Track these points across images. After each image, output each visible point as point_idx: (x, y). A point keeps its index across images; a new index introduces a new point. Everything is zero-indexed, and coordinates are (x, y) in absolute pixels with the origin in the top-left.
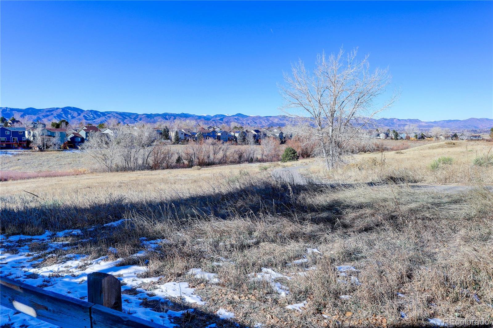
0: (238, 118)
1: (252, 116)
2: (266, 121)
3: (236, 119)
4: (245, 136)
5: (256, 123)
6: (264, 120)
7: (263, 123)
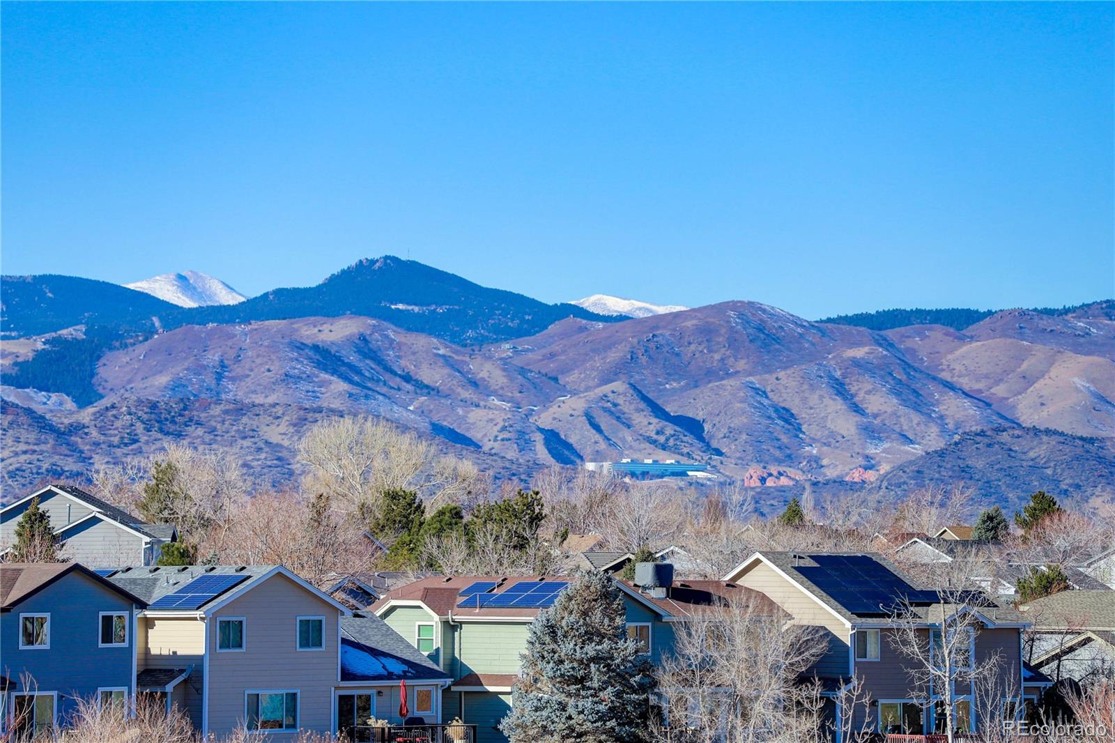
0: (363, 345)
1: (615, 305)
2: (879, 402)
3: (327, 359)
4: (645, 667)
5: (693, 427)
6: (840, 389)
7: (833, 439)
